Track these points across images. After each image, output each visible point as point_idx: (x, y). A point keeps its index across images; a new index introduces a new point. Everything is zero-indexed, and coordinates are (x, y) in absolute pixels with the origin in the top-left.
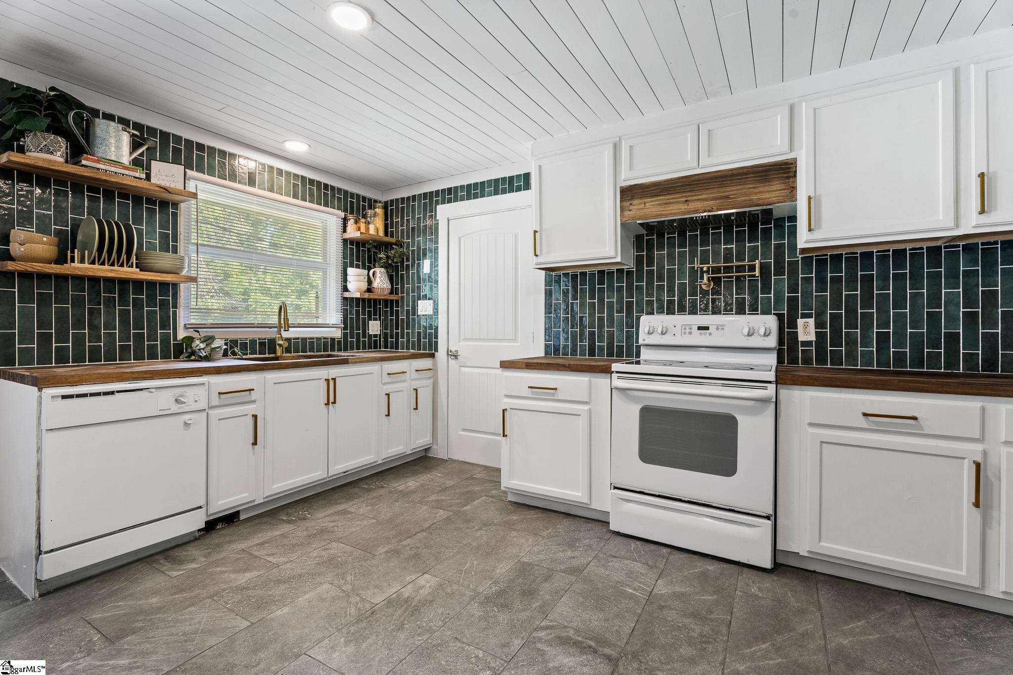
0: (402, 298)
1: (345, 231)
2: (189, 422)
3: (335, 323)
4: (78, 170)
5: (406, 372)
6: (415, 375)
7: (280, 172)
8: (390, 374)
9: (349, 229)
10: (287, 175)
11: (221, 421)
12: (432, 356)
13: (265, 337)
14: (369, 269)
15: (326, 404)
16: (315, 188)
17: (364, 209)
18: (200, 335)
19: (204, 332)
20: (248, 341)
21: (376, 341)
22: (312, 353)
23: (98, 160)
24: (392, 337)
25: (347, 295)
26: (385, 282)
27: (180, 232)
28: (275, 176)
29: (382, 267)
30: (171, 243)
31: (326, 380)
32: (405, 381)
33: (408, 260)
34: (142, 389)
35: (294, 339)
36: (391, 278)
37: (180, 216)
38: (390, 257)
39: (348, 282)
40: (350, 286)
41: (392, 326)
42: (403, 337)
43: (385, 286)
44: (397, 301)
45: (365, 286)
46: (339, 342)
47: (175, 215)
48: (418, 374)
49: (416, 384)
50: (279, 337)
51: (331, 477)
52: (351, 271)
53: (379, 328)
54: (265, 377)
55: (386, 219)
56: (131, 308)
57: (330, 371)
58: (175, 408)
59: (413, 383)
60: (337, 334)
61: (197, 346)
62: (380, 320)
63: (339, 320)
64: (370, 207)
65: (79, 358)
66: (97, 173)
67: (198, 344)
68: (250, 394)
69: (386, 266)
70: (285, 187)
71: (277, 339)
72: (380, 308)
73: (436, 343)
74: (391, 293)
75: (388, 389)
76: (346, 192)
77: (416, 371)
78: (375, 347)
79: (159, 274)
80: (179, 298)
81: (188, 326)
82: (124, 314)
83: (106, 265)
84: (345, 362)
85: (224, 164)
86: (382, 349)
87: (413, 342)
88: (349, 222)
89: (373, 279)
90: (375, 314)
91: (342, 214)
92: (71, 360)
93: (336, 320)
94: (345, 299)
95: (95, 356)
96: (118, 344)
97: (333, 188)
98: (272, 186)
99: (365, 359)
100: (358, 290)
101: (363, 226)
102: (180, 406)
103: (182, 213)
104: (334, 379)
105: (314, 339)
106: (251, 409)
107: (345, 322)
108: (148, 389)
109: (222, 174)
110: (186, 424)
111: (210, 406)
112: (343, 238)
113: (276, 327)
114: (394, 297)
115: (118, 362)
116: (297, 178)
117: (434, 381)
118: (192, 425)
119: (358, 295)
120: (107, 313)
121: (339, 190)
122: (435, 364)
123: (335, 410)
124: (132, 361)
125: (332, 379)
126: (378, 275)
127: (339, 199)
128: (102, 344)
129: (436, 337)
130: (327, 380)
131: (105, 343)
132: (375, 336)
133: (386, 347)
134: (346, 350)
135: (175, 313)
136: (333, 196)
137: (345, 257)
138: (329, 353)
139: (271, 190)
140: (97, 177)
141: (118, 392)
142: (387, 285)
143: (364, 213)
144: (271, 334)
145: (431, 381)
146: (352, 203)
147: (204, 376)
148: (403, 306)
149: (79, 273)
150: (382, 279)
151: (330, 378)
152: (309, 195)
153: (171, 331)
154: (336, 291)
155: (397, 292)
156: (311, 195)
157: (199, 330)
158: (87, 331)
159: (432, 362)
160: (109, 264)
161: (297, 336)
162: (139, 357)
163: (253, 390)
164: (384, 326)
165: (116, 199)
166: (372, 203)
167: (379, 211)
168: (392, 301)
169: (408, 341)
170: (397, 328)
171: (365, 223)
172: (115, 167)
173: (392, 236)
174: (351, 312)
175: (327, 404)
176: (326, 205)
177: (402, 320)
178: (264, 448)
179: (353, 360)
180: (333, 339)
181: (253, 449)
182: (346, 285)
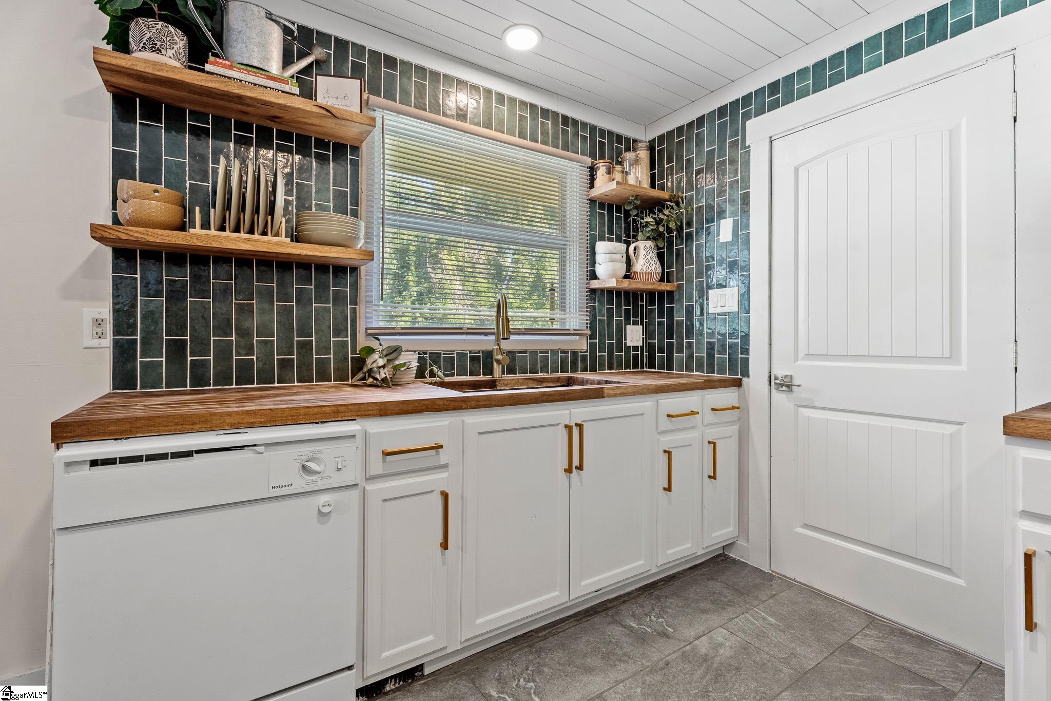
0: (680, 287)
1: (592, 185)
2: (325, 510)
3: (578, 328)
4: (197, 78)
5: (698, 413)
6: (710, 417)
7: (501, 98)
8: (672, 416)
9: (598, 183)
10: (511, 103)
11: (388, 503)
12: (738, 384)
13: (479, 349)
14: (628, 244)
15: (566, 470)
16: (550, 122)
17: (619, 154)
18: (380, 345)
19: (388, 341)
20: (455, 355)
21: (636, 356)
22: (545, 375)
23: (231, 66)
24: (661, 350)
25: (595, 284)
26: (653, 262)
27: (361, 189)
28: (494, 105)
29: (648, 238)
30: (349, 207)
31: (566, 426)
32: (693, 428)
33: (689, 224)
34: (242, 447)
35: (519, 352)
36: (660, 256)
37: (361, 165)
38: (662, 220)
39: (597, 265)
40: (600, 270)
41: (661, 333)
42: (680, 351)
43: (653, 268)
44: (671, 293)
45: (622, 269)
46: (584, 358)
47: (355, 164)
48: (716, 414)
49: (712, 434)
50: (497, 349)
51: (573, 600)
52: (602, 247)
53: (641, 337)
54: (463, 421)
55: (652, 167)
56: (294, 304)
57: (572, 411)
58: (301, 483)
59: (707, 431)
60: (582, 345)
61: (374, 362)
62: (642, 324)
63: (583, 323)
64: (628, 149)
65: (223, 378)
66: (225, 82)
67: (376, 360)
68: (438, 454)
69: (656, 237)
70: (508, 121)
71: (495, 353)
72: (642, 306)
73: (746, 362)
74: (662, 280)
75: (667, 441)
76: (593, 128)
77: (713, 409)
78: (636, 366)
79: (317, 246)
80: (360, 288)
81: (369, 332)
82: (286, 313)
83: (242, 232)
84: (597, 394)
85: (424, 86)
86: (645, 369)
87: (700, 360)
88: (598, 172)
89: (634, 258)
90: (635, 316)
91: (589, 161)
92: (212, 382)
93: (580, 323)
94: (593, 291)
95: (245, 376)
96: (276, 357)
97: (575, 122)
98: (490, 119)
99: (630, 390)
100: (613, 275)
101: (618, 176)
102: (310, 478)
103: (364, 161)
104: (580, 426)
105: (547, 352)
106: (438, 481)
107: (592, 327)
108: (255, 445)
109: (420, 102)
110: (323, 515)
111: (367, 477)
112: (590, 196)
113: (493, 334)
114: (665, 287)
115: (276, 385)
116: (524, 108)
117: (739, 427)
118: (333, 514)
119: (612, 284)
120: (262, 312)
121: (584, 125)
122: (743, 398)
123: (581, 481)
124: (296, 384)
125: (577, 425)
126: (642, 252)
127: (584, 138)
128: (255, 358)
129: (746, 351)
130: (568, 428)
131: (259, 356)
132: (636, 348)
133: (652, 366)
134: (593, 369)
135: (354, 311)
136: (576, 134)
137: (591, 228)
138: (569, 374)
139: (488, 126)
140: (226, 89)
141: (198, 452)
142: (655, 267)
143: (620, 159)
144: (486, 343)
145: (736, 427)
146: (602, 144)
147: (358, 420)
148: (680, 301)
149: (198, 244)
150: (649, 257)
151: (573, 424)
152: (542, 134)
153: (349, 339)
154: (580, 279)
155: (671, 278)
156: (545, 133)
157: (380, 337)
158: (234, 338)
159: (737, 393)
160: (245, 230)
161: (523, 348)
162: (305, 378)
163: (441, 447)
164: (648, 334)
165: (275, 141)
166: (630, 144)
167: (644, 154)
168: (661, 293)
169: (690, 357)
170: (670, 336)
171: (623, 172)
172: (256, 76)
173: (662, 188)
174: (600, 311)
175: (569, 471)
176: (566, 148)
177: (680, 323)
178: (462, 550)
179: (611, 392)
180: (574, 353)
181: (443, 554)
182: (594, 271)
